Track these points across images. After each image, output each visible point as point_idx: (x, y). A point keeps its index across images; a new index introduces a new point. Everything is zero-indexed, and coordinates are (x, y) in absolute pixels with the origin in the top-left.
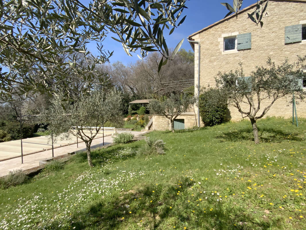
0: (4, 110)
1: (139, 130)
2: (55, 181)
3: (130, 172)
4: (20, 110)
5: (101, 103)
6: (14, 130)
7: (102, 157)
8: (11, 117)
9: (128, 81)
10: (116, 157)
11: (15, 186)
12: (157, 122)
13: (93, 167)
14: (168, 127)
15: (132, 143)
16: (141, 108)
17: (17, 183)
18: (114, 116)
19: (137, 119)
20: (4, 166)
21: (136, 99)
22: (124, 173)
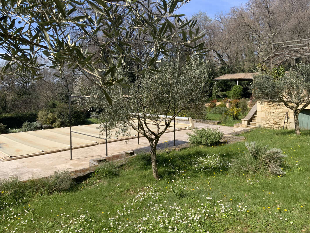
0: (55, 88)
1: (230, 124)
2: (107, 194)
3: (219, 201)
4: (72, 88)
5: (174, 81)
6: (65, 114)
7: (173, 165)
8: (63, 97)
9: (215, 42)
10: (194, 168)
11: (60, 192)
12: (264, 113)
13: (160, 180)
14: (286, 124)
15: (220, 148)
16: (234, 87)
17: (62, 188)
18: (194, 102)
19: (227, 105)
20: (52, 160)
21: (226, 73)
22: (208, 200)
